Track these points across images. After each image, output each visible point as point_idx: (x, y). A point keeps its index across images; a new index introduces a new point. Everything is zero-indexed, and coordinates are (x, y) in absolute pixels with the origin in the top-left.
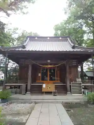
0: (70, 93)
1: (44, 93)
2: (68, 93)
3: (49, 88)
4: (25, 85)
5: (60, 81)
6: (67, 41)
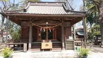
2: (63, 49)
5: (56, 40)
6: (62, 6)
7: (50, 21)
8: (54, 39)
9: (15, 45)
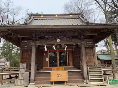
0: (88, 81)
2: (85, 81)
4: (28, 73)
5: (73, 67)
6: (78, 19)
7: (63, 37)
8: (69, 66)
9: (12, 76)
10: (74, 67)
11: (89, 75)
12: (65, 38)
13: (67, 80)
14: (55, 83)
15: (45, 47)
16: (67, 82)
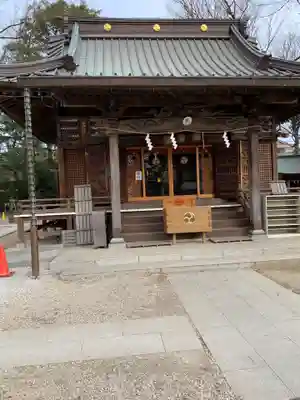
0: (261, 231)
1: (174, 237)
2: (255, 231)
3: (193, 220)
4: (102, 213)
5: (211, 196)
6: (228, 39)
8: (202, 192)
10: (215, 197)
11: (267, 216)
12: (205, 113)
13: (210, 229)
14: (177, 238)
15: (148, 140)
16: (208, 235)
